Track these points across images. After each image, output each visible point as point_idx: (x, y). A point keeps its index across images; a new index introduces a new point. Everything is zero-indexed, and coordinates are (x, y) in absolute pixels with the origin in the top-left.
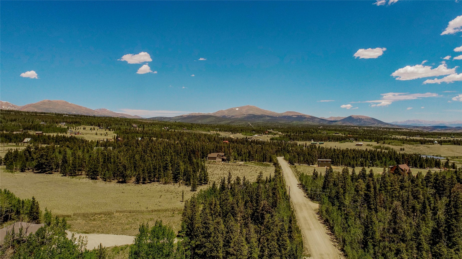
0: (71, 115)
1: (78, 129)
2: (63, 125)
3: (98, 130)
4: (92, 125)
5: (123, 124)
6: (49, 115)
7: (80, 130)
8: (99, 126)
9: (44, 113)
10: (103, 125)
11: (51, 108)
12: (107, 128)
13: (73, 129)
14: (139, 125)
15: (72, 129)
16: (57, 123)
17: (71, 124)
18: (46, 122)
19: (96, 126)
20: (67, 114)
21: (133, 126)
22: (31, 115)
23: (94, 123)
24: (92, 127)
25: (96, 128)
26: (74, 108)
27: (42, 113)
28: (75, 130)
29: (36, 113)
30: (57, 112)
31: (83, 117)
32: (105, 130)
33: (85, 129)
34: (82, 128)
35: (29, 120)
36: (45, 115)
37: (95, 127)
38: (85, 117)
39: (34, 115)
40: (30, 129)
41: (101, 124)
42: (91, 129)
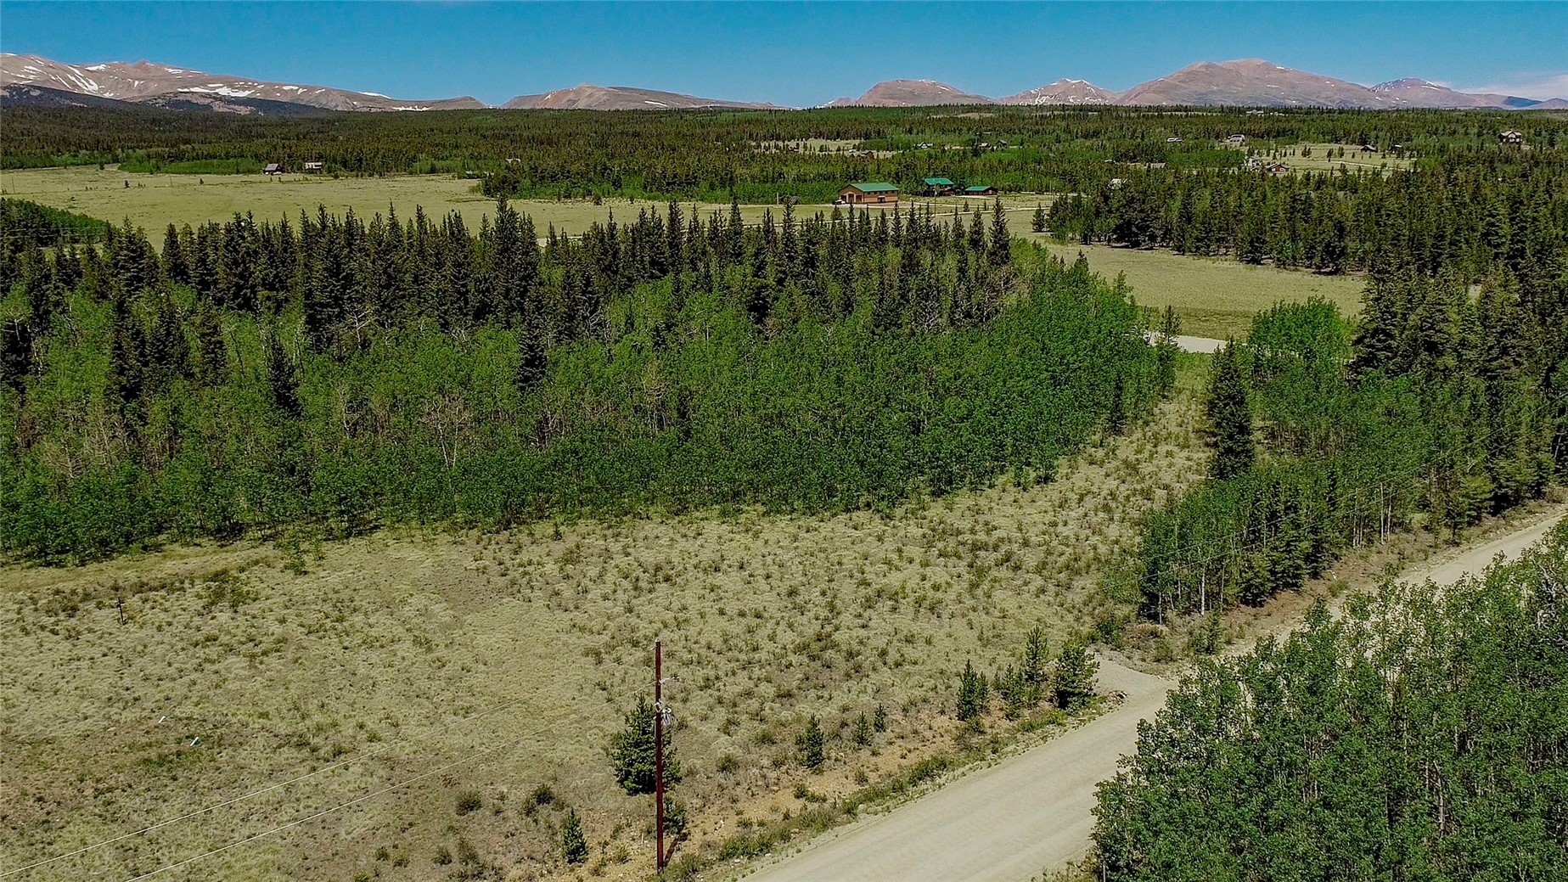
0: (1274, 110)
1: (1285, 155)
2: (1235, 143)
3: (1353, 156)
4: (1337, 141)
5: (1462, 131)
6: (1200, 114)
7: (1290, 158)
8: (1363, 142)
9: (1186, 109)
10: (1377, 137)
11: (1213, 92)
12: (1394, 148)
13: (1268, 155)
14: (1532, 131)
15: (1264, 157)
16: (1217, 137)
17: (1262, 137)
18: (1184, 135)
19: (1353, 142)
20: (1258, 109)
21: (1501, 137)
22: (1144, 116)
23: (1347, 134)
24: (1335, 147)
25: (1350, 149)
26: (1293, 87)
27: (1178, 109)
28: (1274, 158)
29: (1160, 109)
30: (1230, 103)
31: (1315, 116)
32: (1384, 157)
33: (1309, 153)
34: (1299, 152)
35: (1135, 131)
36: (1187, 116)
37: (1345, 147)
38: (1322, 113)
39: (1153, 116)
40: (1135, 157)
41: (1373, 134)
42: (1329, 155)
